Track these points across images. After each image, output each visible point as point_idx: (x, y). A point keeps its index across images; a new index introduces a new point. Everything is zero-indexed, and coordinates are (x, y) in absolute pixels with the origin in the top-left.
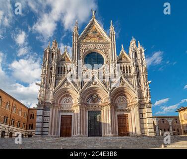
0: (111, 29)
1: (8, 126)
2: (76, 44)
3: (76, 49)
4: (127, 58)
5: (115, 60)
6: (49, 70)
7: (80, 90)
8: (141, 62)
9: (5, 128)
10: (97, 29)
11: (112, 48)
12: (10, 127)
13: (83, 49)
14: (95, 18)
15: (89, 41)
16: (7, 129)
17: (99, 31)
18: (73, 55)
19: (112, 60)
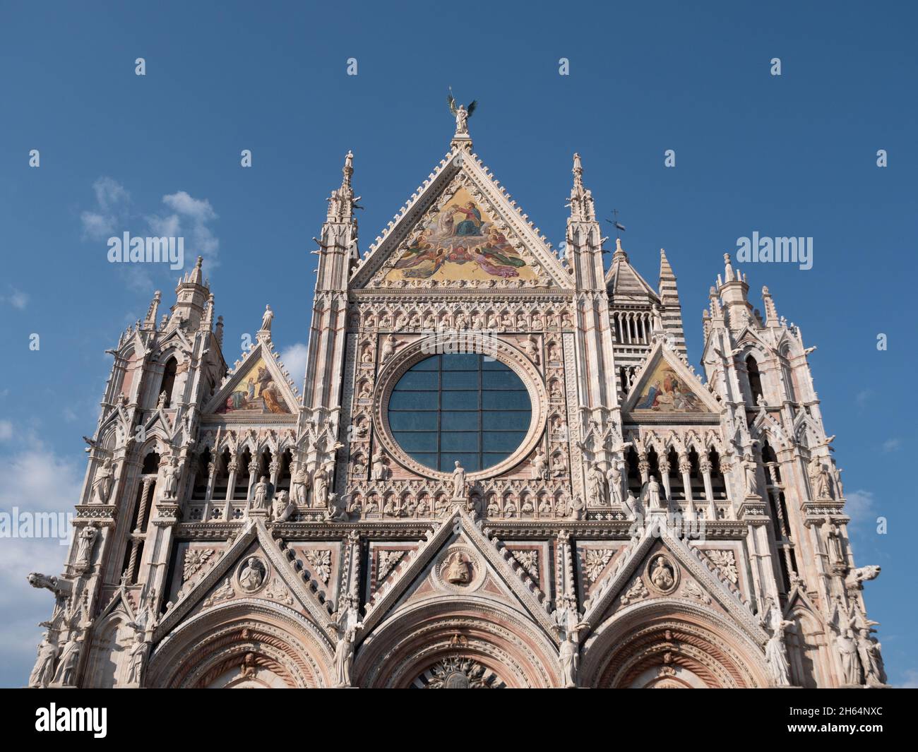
0: (577, 215)
2: (335, 303)
3: (333, 333)
4: (690, 396)
5: (605, 412)
6: (135, 472)
7: (353, 623)
8: (790, 427)
10: (483, 207)
11: (582, 330)
13: (380, 336)
14: (472, 148)
15: (426, 283)
17: (498, 224)
18: (311, 375)
19: (587, 412)
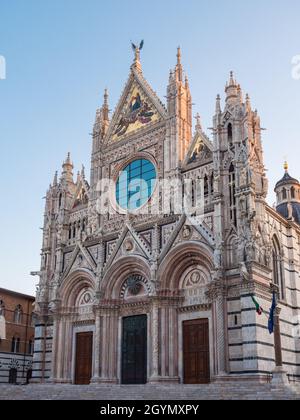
1: (21, 357)
9: (16, 361)
12: (27, 358)
13: (111, 164)
16: (21, 363)
